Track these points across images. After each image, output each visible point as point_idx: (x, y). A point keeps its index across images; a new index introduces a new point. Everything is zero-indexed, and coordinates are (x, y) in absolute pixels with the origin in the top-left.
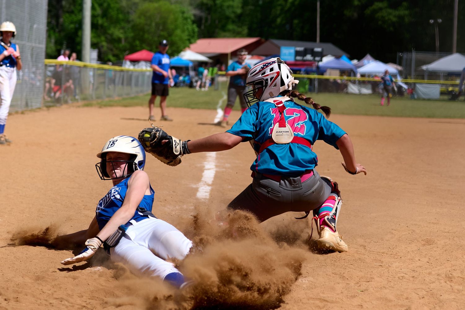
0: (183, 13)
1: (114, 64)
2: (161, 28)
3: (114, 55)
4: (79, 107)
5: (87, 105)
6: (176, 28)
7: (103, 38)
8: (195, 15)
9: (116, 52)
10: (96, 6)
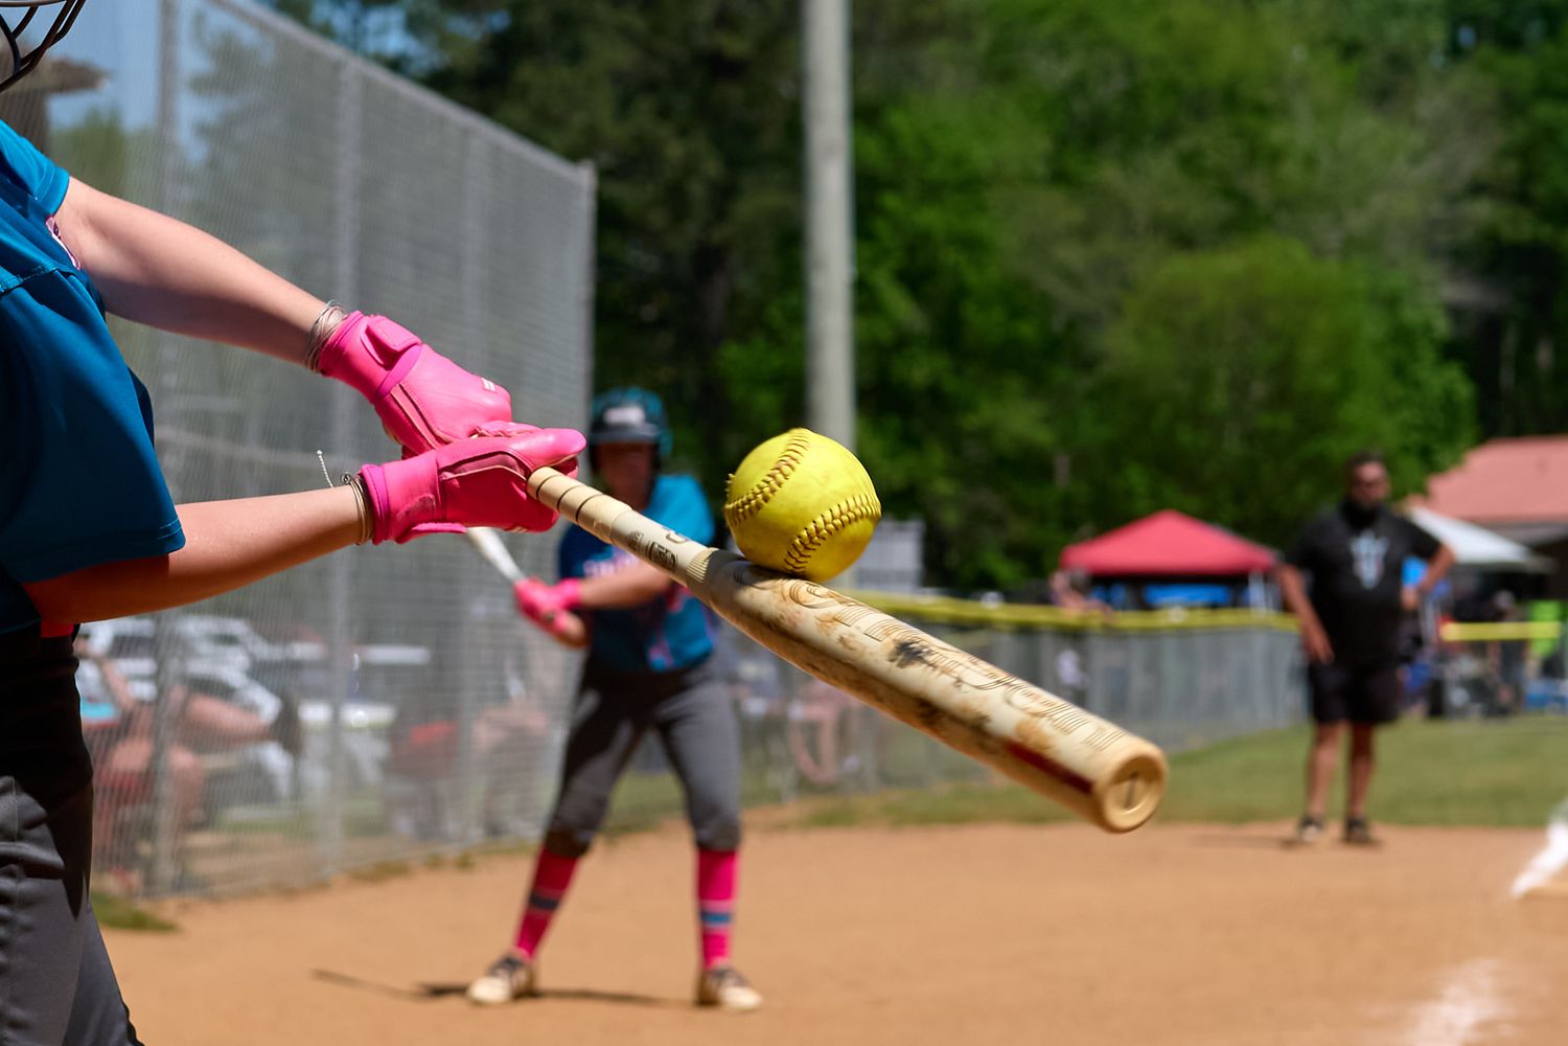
0: (1391, 302)
1: (1009, 597)
2: (1259, 389)
3: (1013, 552)
4: (782, 827)
5: (827, 821)
6: (1348, 384)
7: (937, 457)
8: (1455, 312)
9: (1020, 530)
10: (883, 280)
